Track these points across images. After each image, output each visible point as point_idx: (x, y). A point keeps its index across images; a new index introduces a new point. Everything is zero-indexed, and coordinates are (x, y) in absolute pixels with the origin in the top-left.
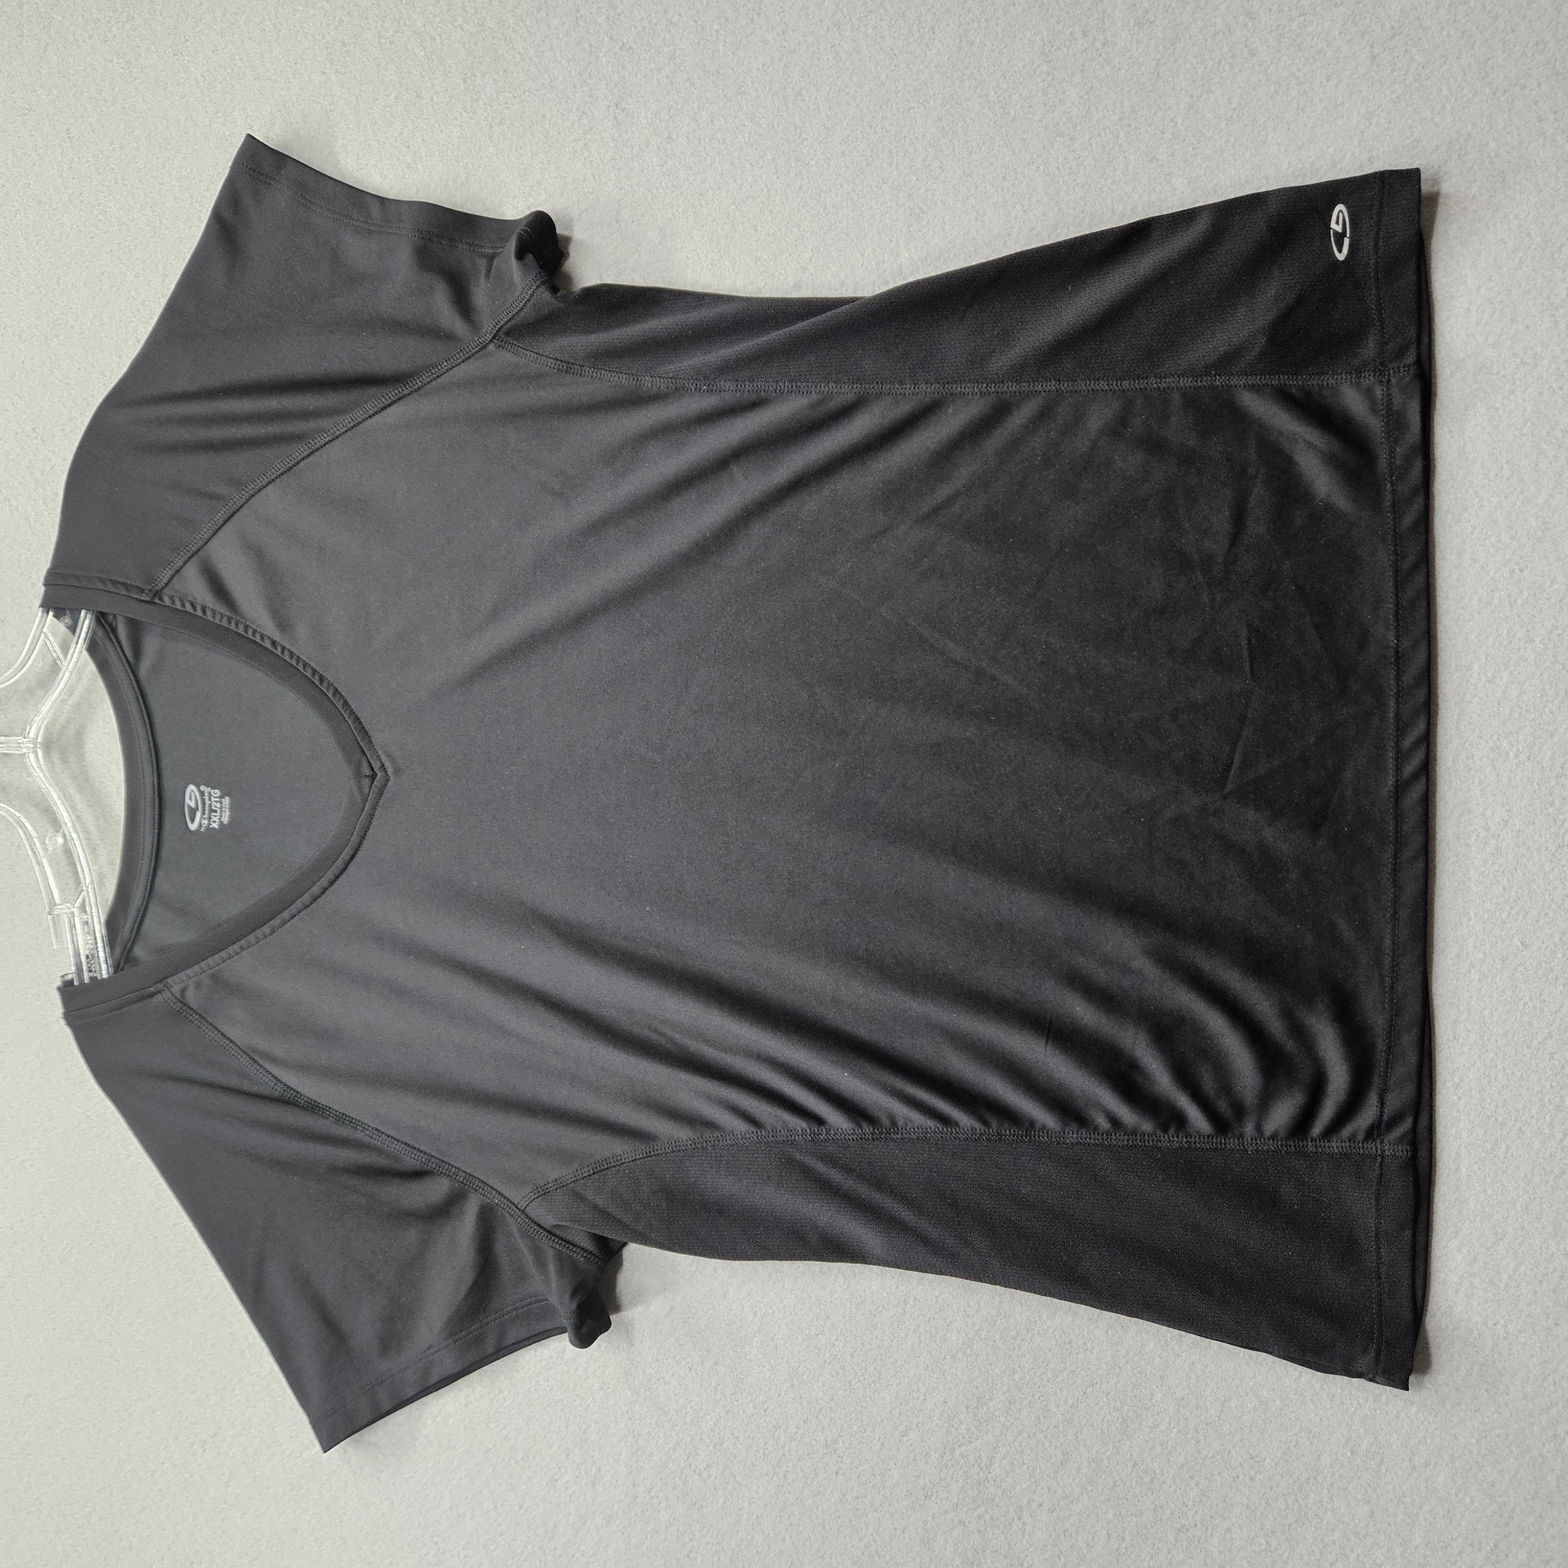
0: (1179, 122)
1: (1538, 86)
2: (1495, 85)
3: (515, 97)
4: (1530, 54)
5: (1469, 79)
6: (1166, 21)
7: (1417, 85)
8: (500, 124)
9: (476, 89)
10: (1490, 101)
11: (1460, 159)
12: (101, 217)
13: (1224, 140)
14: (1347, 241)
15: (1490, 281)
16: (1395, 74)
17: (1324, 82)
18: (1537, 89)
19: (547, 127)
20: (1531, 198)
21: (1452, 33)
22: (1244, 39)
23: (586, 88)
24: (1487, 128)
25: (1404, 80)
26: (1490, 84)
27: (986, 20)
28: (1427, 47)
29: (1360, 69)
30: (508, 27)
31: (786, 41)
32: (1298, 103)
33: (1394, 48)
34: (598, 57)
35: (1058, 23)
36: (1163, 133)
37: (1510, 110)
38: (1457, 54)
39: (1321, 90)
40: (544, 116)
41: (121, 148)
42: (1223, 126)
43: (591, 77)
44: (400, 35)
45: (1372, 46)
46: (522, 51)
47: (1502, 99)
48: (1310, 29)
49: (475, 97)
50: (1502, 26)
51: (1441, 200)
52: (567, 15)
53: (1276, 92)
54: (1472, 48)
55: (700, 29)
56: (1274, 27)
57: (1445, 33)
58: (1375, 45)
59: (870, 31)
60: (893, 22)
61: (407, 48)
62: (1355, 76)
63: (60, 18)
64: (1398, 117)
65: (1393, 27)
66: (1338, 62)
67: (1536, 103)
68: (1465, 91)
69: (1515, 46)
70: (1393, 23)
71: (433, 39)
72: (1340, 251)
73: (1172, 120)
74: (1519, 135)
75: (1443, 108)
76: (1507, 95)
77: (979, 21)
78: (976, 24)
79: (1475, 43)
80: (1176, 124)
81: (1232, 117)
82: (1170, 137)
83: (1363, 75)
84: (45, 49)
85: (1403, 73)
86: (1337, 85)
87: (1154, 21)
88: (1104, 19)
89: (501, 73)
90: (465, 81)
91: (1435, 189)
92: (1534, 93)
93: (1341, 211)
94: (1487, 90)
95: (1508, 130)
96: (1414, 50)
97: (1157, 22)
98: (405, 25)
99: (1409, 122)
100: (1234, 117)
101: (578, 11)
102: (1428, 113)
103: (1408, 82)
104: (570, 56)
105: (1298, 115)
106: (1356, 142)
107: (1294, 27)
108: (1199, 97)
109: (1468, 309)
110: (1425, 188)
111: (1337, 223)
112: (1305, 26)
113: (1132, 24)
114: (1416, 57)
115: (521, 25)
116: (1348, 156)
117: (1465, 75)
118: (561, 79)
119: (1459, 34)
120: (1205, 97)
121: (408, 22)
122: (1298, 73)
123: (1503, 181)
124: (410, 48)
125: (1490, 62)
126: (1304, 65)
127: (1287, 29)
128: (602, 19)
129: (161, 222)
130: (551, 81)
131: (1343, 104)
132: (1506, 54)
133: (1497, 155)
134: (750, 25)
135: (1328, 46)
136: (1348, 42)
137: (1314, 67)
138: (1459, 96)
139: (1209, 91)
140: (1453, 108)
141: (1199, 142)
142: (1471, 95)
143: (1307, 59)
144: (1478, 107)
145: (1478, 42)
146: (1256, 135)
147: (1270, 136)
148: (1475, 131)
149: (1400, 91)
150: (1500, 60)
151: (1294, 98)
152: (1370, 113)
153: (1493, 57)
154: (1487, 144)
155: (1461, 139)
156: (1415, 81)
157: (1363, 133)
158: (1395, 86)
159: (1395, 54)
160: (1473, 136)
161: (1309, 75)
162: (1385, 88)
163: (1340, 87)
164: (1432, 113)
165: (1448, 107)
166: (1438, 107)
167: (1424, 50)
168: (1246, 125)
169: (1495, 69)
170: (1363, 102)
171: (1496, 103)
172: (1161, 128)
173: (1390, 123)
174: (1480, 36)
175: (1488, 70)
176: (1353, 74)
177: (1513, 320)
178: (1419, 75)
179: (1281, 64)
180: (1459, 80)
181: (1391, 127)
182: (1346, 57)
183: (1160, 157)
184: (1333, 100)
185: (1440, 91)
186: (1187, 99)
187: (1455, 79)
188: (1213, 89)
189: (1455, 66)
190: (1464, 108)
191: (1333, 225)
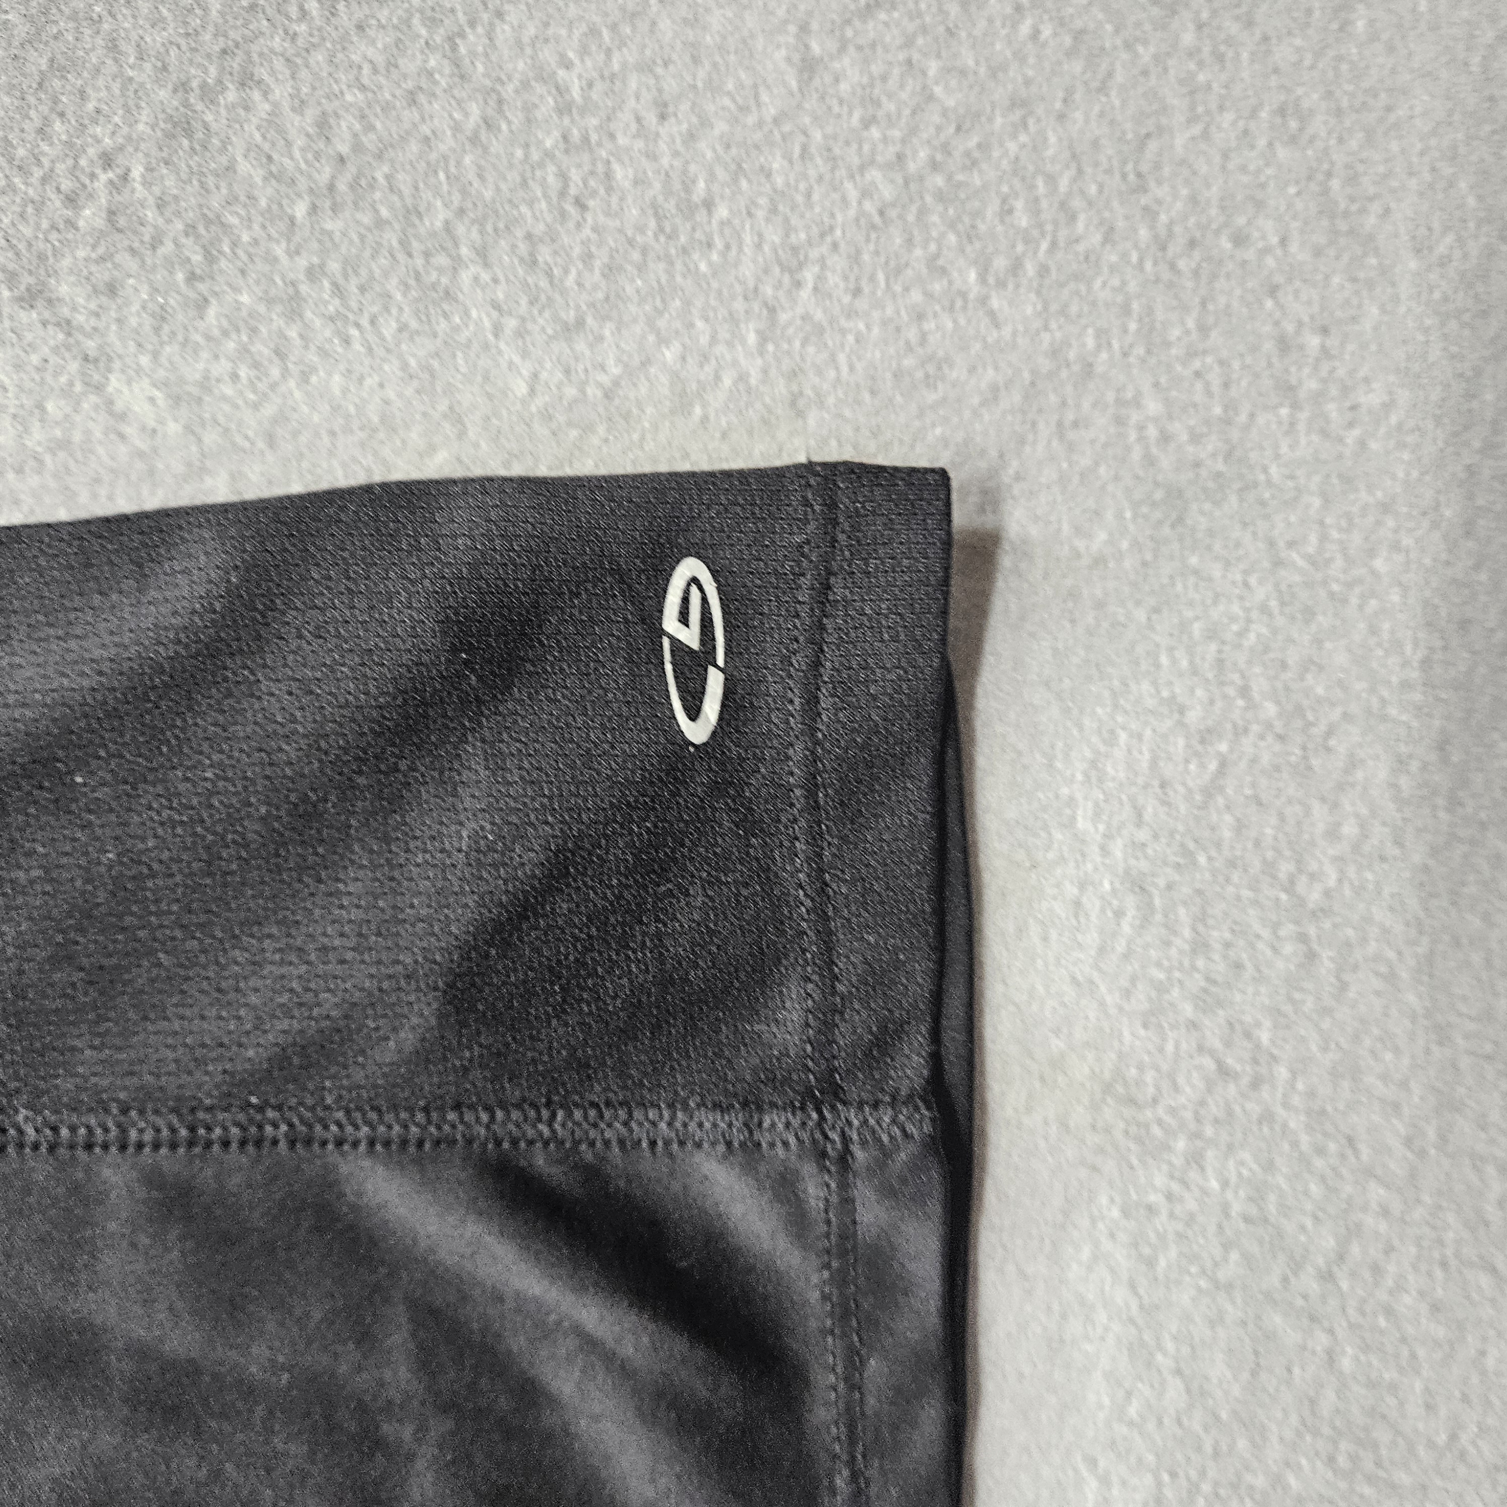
0: (137, 172)
1: (1284, 242)
2: (1163, 218)
4: (1262, 142)
5: (1093, 189)
7: (939, 180)
10: (1148, 266)
11: (1061, 437)
13: (302, 262)
14: (715, 682)
15: (1139, 821)
16: (875, 133)
17: (651, 118)
18: (1279, 252)
20: (1253, 580)
21: (1047, 31)
24: (1140, 350)
25: (900, 157)
26: (1150, 213)
28: (971, 63)
29: (765, 98)
32: (563, 177)
33: (873, 45)
36: (71, 200)
37: (1203, 304)
38: (1058, 105)
39: (639, 144)
42: (300, 210)
45: (804, 28)
47: (1182, 264)
51: (1006, 561)
53: (488, 123)
54: (1103, 89)
57: (1025, 28)
58: (815, 26)
62: (751, 120)
64: (881, 277)
67: (1273, 291)
68: (1080, 225)
69: (1221, 108)
72: (694, 713)
73: (107, 161)
74: (1226, 385)
75: (1016, 267)
76: (1197, 255)
79: (1110, 75)
80: (125, 177)
81: (331, 187)
82: (100, 222)
83: (776, 121)
85: (896, 133)
86: (691, 137)
91: (988, 521)
92: (1270, 261)
93: (695, 580)
94: (1144, 233)
95: (1197, 364)
96: (933, 67)
99: (916, 296)
100: (342, 186)
102: (972, 276)
103: (912, 167)
105: (564, 215)
106: (752, 339)
108: (209, 94)
109: (1077, 904)
110: (960, 517)
111: (684, 618)
114: (938, 90)
116: (727, 381)
117: (1080, 171)
119: (1068, 40)
120: (231, 95)
122: (561, 73)
123: (1180, 520)
125: (1153, 146)
126: (584, 51)
131: (709, 205)
132: (1197, 130)
133: (1165, 438)
137: (616, 66)
138: (1063, 234)
139: (246, 80)
140: (1043, 271)
141: (210, 258)
142: (1097, 238)
143: (594, 32)
144: (1116, 282)
145: (1120, 77)
146: (419, 262)
147: (465, 277)
148: (1104, 356)
149: (887, 192)
150: (1179, 141)
151: (548, 155)
152: (795, 250)
153: (1161, 130)
154: (1137, 402)
155: (1064, 374)
156: (935, 166)
157: (772, 311)
158: (874, 175)
159: (876, 69)
160: (1099, 369)
161: (599, 87)
162: (842, 173)
163: (702, 145)
164: (982, 279)
165: (1030, 268)
166: (1000, 263)
167: (963, 73)
168: (380, 223)
169: (1167, 171)
170: (774, 210)
171: (1166, 275)
172: (67, 185)
173: (857, 292)
174: (1125, 56)
175: (1145, 168)
176: (744, 109)
177: (1200, 946)
178: (946, 149)
179: (504, 32)
180: (1064, 184)
181: (862, 304)
182: (721, 48)
183: (64, 290)
184: (677, 186)
185: (1007, 211)
186: (163, 94)
187: (1051, 180)
188: (262, 73)
189: (1052, 139)
190: (1077, 277)
191: (670, 623)
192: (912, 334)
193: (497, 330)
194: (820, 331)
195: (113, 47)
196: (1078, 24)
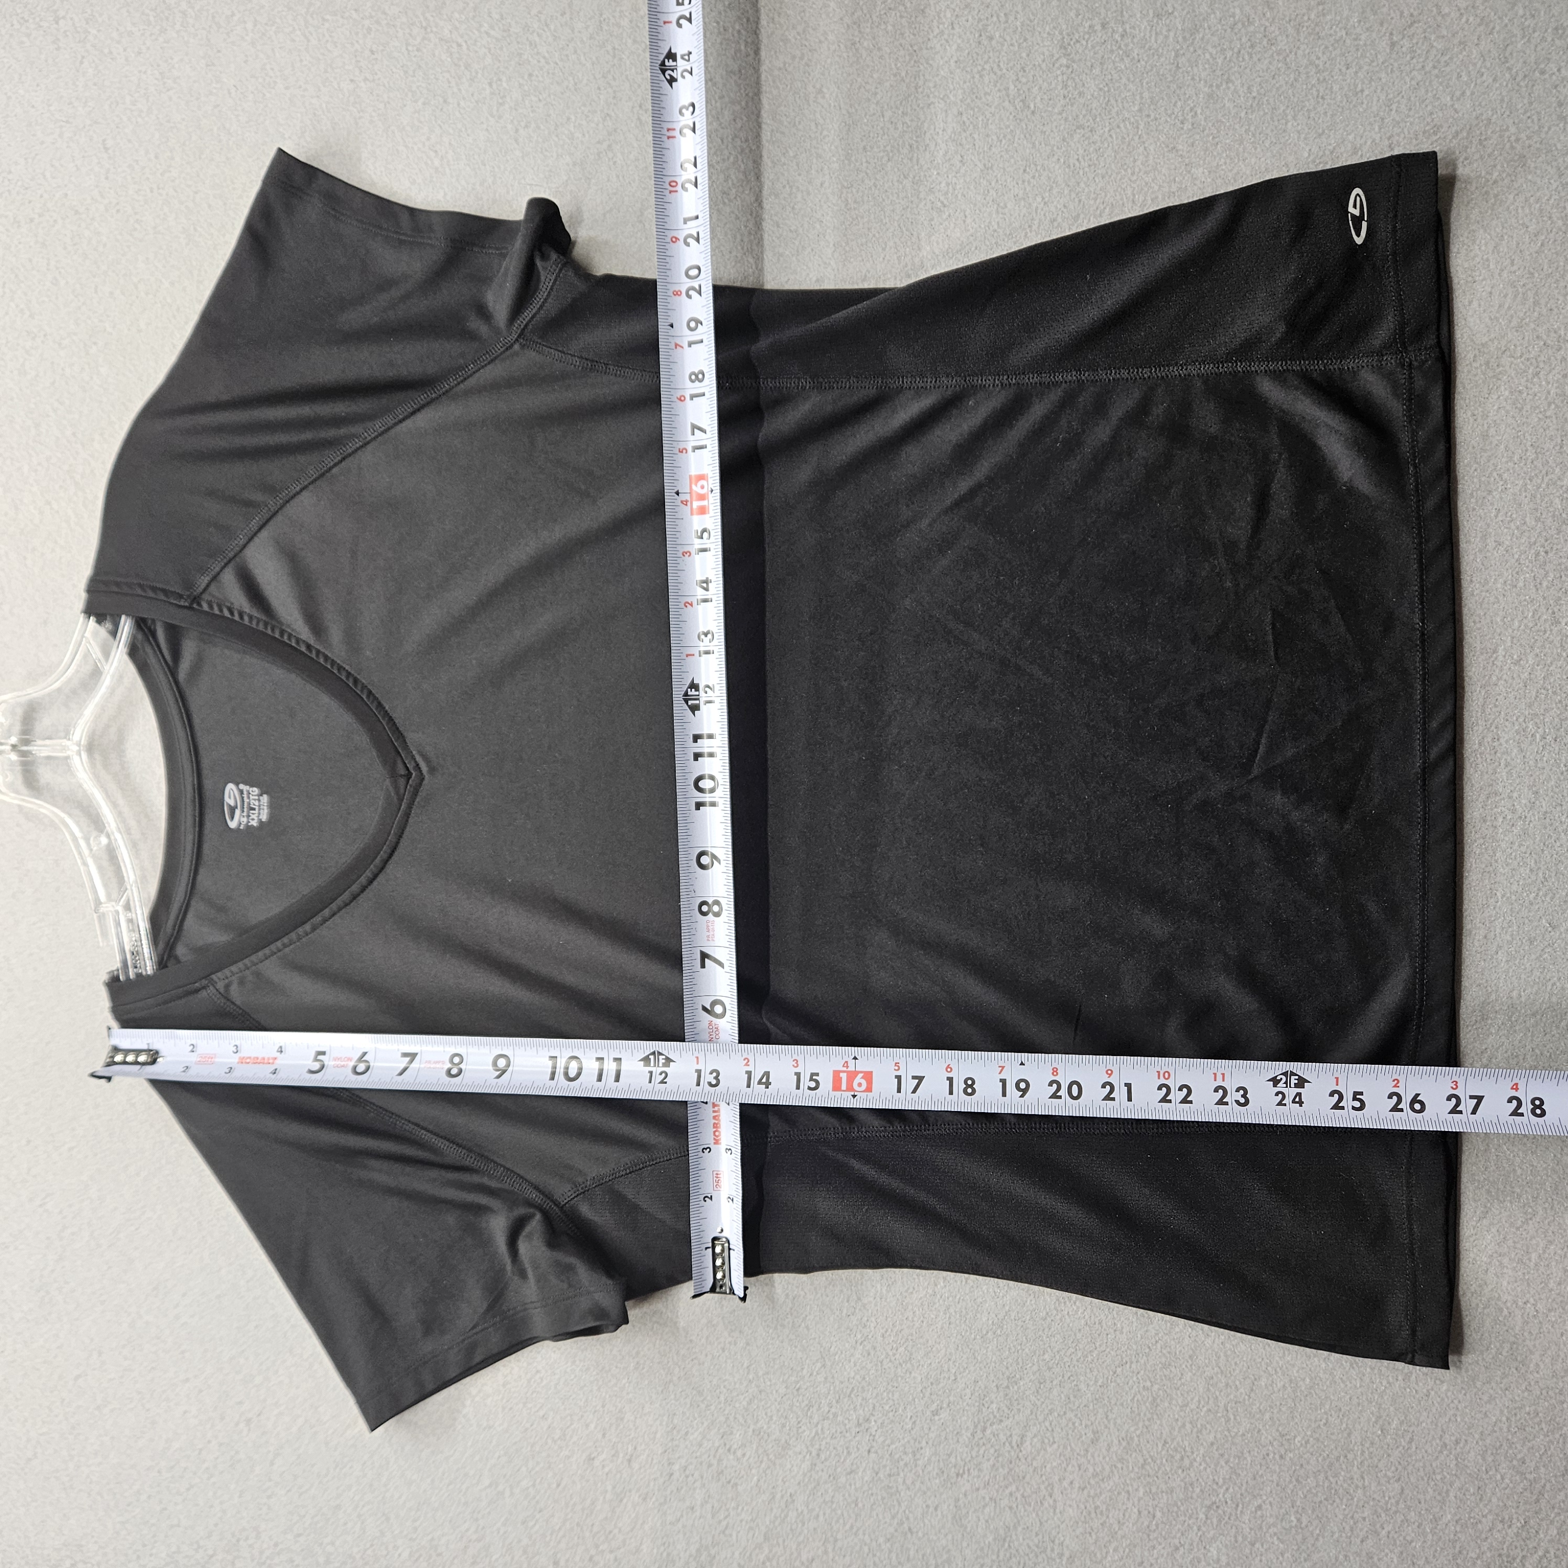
0: (1199, 111)
1: (1559, 70)
2: (1514, 70)
3: (540, 100)
4: (1549, 39)
5: (1489, 65)
6: (1185, 12)
7: (1436, 71)
8: (526, 126)
9: (502, 94)
10: (1510, 86)
11: (1481, 144)
12: (137, 226)
13: (1243, 129)
14: (1364, 225)
15: (1512, 264)
16: (1415, 61)
17: (1344, 69)
18: (1557, 74)
19: (572, 129)
20: (1552, 181)
21: (1471, 19)
22: (1262, 29)
23: (610, 90)
24: (1508, 113)
25: (1423, 67)
26: (1509, 69)
27: (1005, 14)
28: (1446, 33)
29: (1379, 56)
30: (533, 32)
31: (806, 40)
32: (1318, 91)
33: (1413, 35)
34: (621, 59)
35: (1077, 16)
36: (1182, 123)
37: (1530, 94)
38: (1476, 41)
39: (1340, 77)
40: (569, 119)
41: (156, 157)
42: (1243, 115)
43: (614, 79)
44: (426, 42)
45: (1391, 34)
46: (546, 55)
47: (1522, 84)
48: (1329, 17)
49: (500, 101)
50: (1521, 12)
52: (590, 19)
53: (1296, 80)
54: (1491, 33)
55: (722, 29)
56: (1293, 17)
57: (1464, 20)
58: (1394, 32)
59: (890, 28)
60: (913, 19)
61: (434, 55)
62: (1375, 64)
63: (94, 32)
64: (1418, 104)
65: (1412, 15)
66: (1357, 50)
67: (1556, 87)
68: (1484, 78)
69: (1534, 32)
70: (1412, 10)
71: (459, 45)
72: (1358, 235)
73: (1191, 110)
74: (1539, 120)
75: (1463, 93)
76: (1527, 80)
77: (998, 17)
78: (995, 19)
79: (1493, 28)
80: (1196, 113)
81: (1251, 106)
82: (1190, 127)
83: (1383, 63)
84: (81, 63)
85: (1421, 60)
86: (1356, 73)
87: (1173, 13)
88: (1122, 12)
89: (526, 77)
90: (490, 84)
92: (1554, 77)
93: (1358, 195)
94: (1507, 75)
95: (1528, 114)
96: (1433, 37)
97: (1176, 13)
98: (432, 31)
99: (1429, 108)
100: (1254, 105)
101: (601, 15)
102: (1449, 99)
103: (1427, 69)
104: (594, 58)
105: (1318, 102)
106: (1377, 129)
107: (1313, 16)
108: (1218, 87)
109: (1491, 293)
111: (1355, 206)
112: (1324, 15)
113: (1151, 15)
114: (1435, 44)
115: (546, 29)
116: (1369, 143)
117: (1484, 60)
118: (585, 81)
119: (1479, 20)
120: (1224, 86)
121: (434, 29)
122: (1317, 62)
123: (1524, 165)
124: (437, 54)
125: (1509, 48)
126: (1324, 53)
127: (1306, 18)
128: (625, 23)
129: (195, 230)
130: (576, 84)
131: (1362, 91)
132: (1526, 40)
133: (1517, 140)
134: (771, 25)
135: (1347, 34)
136: (1367, 29)
137: (1333, 56)
138: (1479, 81)
139: (1229, 81)
140: (1473, 93)
141: (1218, 132)
142: (1491, 80)
143: (1326, 47)
144: (1498, 92)
145: (1497, 28)
146: (1276, 123)
147: (1290, 124)
148: (1495, 116)
149: (1419, 78)
150: (1519, 46)
151: (1313, 86)
152: (1389, 100)
153: (1512, 43)
154: (1507, 129)
155: (1481, 124)
156: (1434, 67)
157: (1383, 119)
158: (1415, 73)
159: (1414, 41)
160: (1493, 121)
161: (1328, 63)
162: (1404, 74)
163: (1359, 74)
164: (1452, 99)
165: (1468, 93)
166: (1458, 93)
167: (1443, 37)
168: (1265, 114)
169: (1515, 55)
170: (1382, 89)
171: (1517, 88)
172: (1181, 118)
173: (1410, 109)
174: (1499, 21)
175: (1507, 54)
176: (1373, 61)
177: (1536, 303)
178: (1439, 62)
179: (1300, 52)
180: (1478, 66)
181: (1411, 113)
182: (1365, 45)
183: (1180, 147)
184: (1352, 87)
185: (1459, 76)
186: (1206, 89)
187: (1475, 64)
188: (1233, 78)
189: (1474, 51)
190: (1484, 93)
191: (1351, 209)
192: (1429, 120)
193: (1299, 138)
194: (1398, 123)
195: (1193, 79)
196: (1482, 15)
